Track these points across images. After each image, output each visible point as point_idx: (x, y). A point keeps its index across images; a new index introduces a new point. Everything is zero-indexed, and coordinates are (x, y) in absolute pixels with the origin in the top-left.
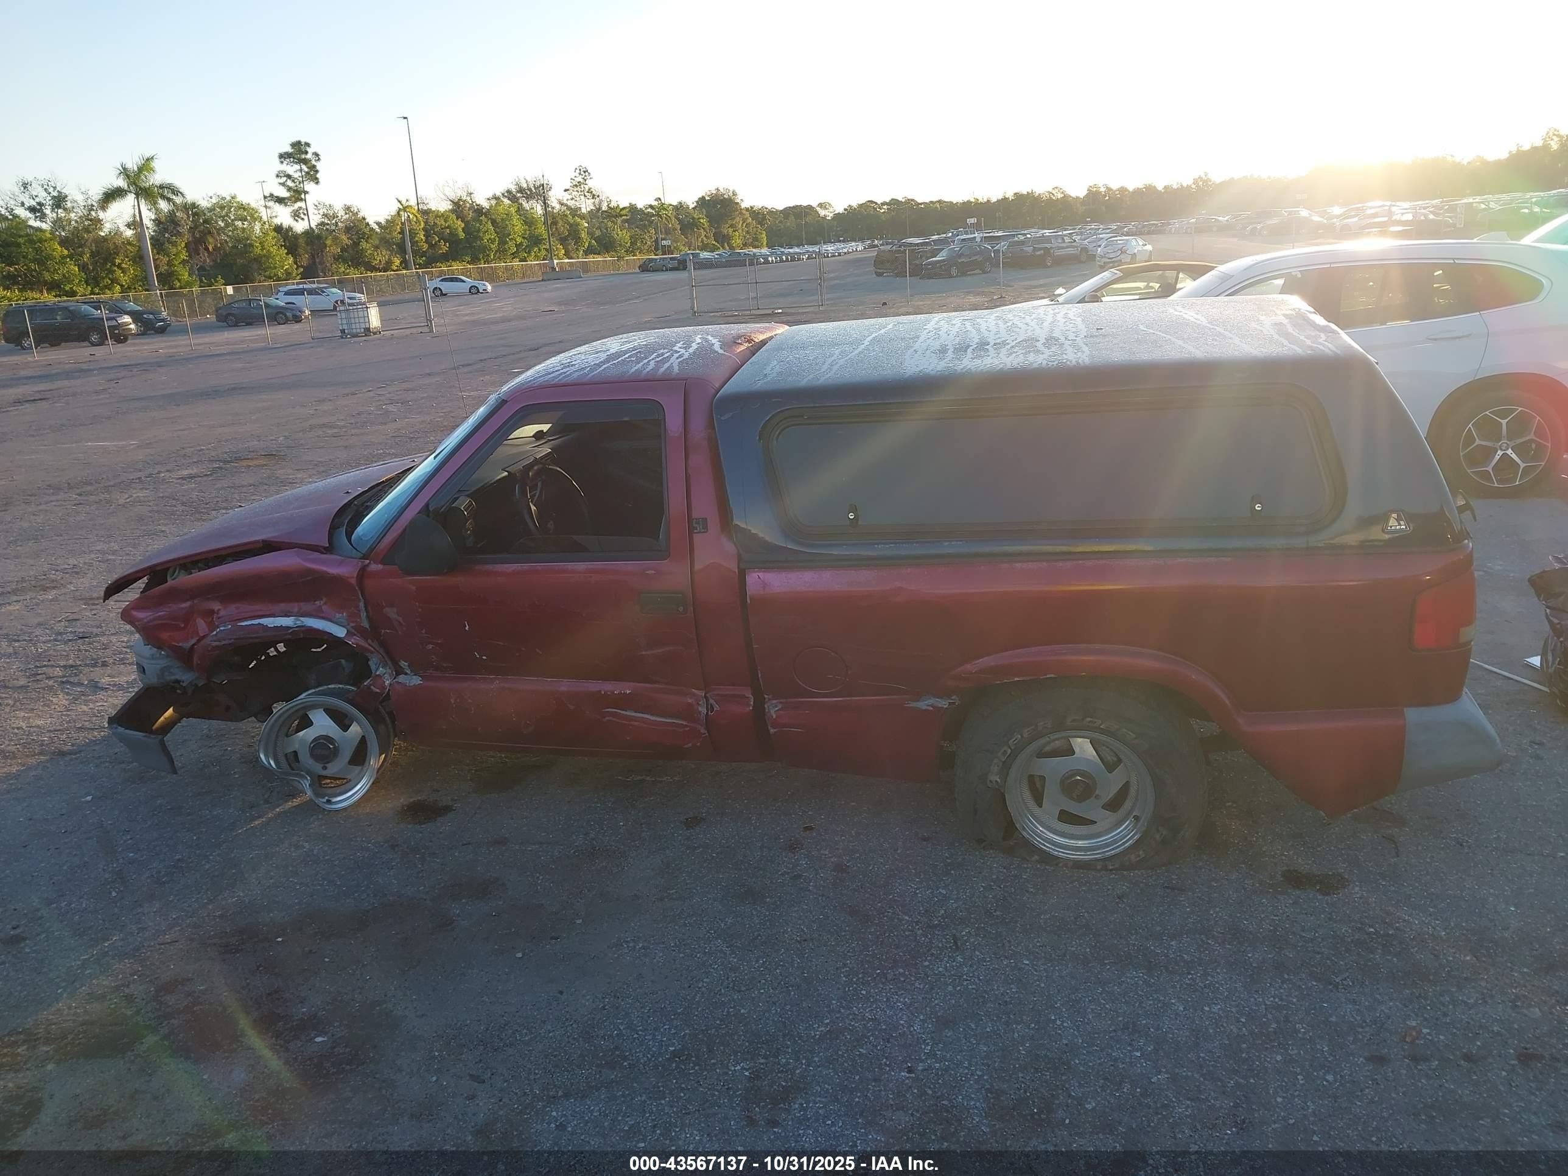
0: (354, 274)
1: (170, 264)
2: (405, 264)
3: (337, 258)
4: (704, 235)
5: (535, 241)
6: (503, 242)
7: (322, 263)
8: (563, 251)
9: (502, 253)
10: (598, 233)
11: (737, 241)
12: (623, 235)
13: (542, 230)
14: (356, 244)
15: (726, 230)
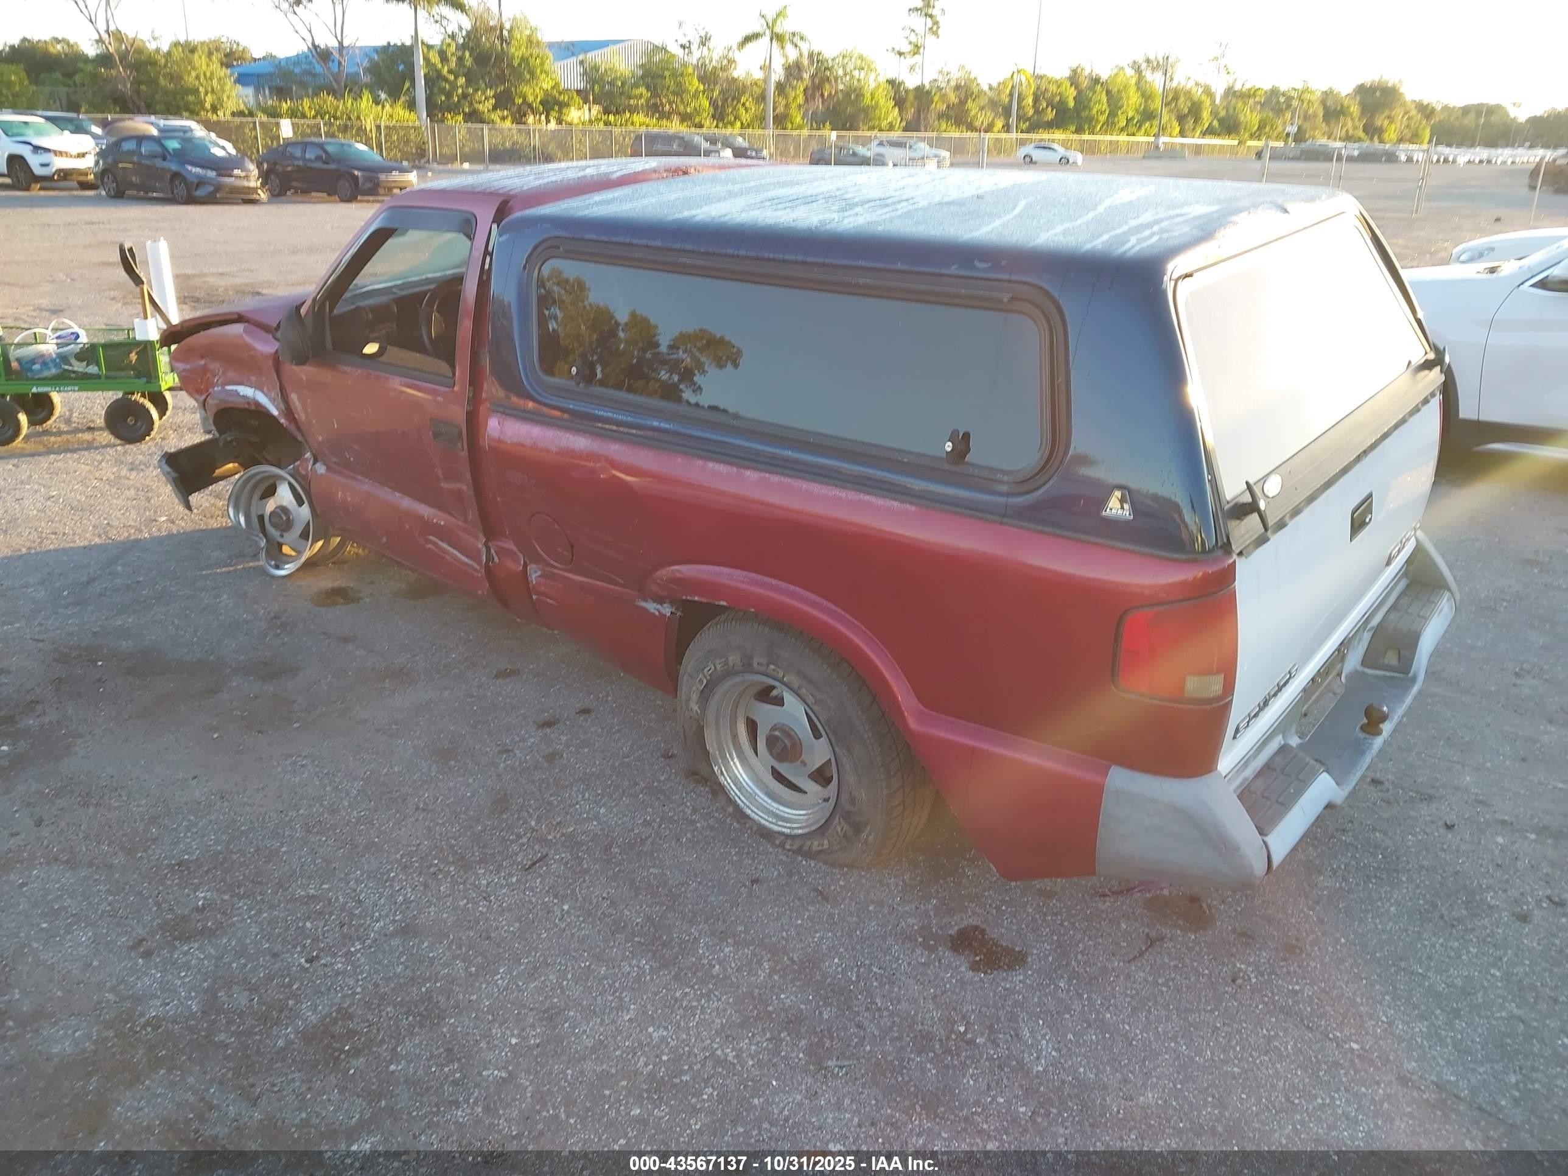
0: (955, 134)
1: (787, 106)
2: (1007, 128)
3: (941, 116)
4: (1353, 123)
5: (1148, 115)
6: (1113, 114)
7: (926, 118)
8: (1178, 129)
9: (1109, 125)
10: (1223, 113)
11: (1391, 134)
12: (1250, 117)
13: (1157, 104)
14: (962, 103)
15: (1380, 121)
